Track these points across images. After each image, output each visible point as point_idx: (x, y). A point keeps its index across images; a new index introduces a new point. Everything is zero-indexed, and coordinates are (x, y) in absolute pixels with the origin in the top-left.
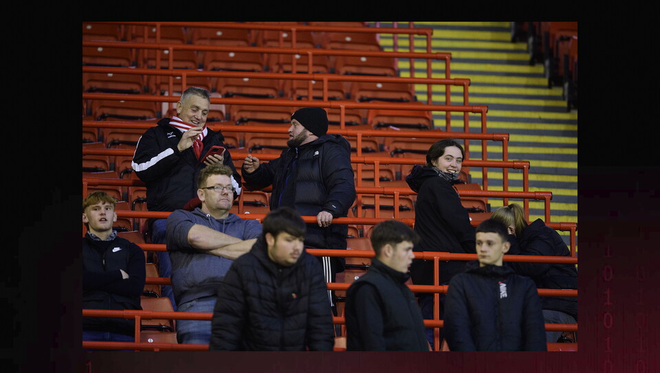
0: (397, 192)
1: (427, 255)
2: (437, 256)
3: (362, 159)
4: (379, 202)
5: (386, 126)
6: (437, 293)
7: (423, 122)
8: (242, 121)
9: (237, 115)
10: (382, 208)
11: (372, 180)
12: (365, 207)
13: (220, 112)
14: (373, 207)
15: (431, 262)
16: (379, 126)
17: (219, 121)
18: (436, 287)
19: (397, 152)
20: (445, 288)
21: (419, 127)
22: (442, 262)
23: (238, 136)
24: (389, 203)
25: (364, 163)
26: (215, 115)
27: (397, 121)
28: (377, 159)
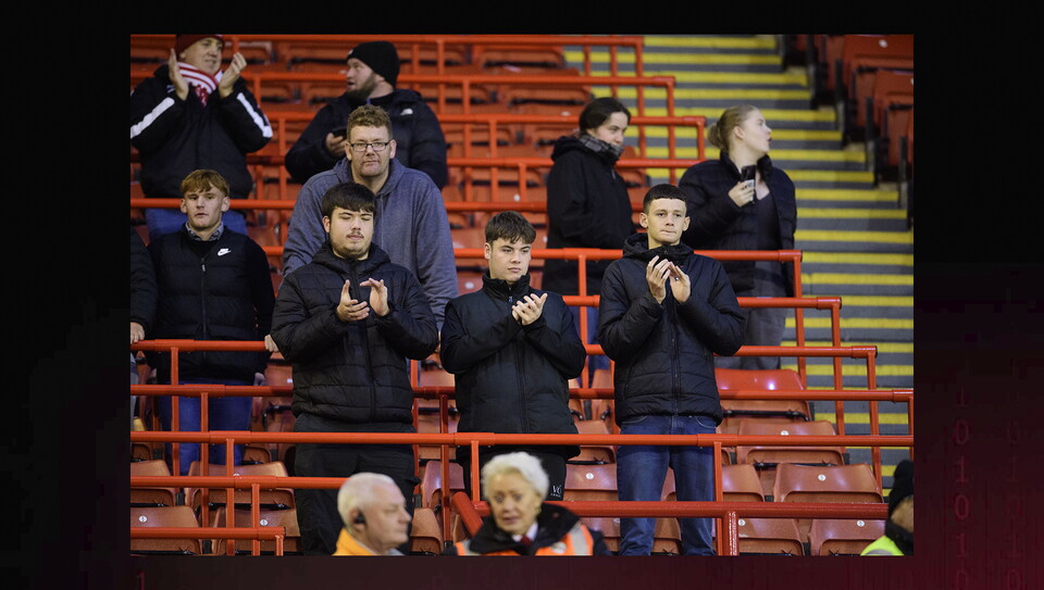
0: (522, 163)
1: (568, 252)
2: (582, 255)
3: (472, 118)
4: (497, 176)
5: (500, 64)
6: (584, 305)
7: (550, 58)
8: (295, 62)
9: (287, 53)
10: (502, 184)
11: (486, 144)
12: (477, 183)
13: (263, 50)
14: (487, 183)
15: (575, 262)
16: (490, 65)
17: (262, 62)
18: (583, 297)
19: (516, 103)
20: (596, 299)
21: (545, 65)
22: (590, 263)
23: (292, 86)
24: (510, 176)
25: (475, 123)
26: (258, 54)
27: (514, 57)
28: (493, 117)
